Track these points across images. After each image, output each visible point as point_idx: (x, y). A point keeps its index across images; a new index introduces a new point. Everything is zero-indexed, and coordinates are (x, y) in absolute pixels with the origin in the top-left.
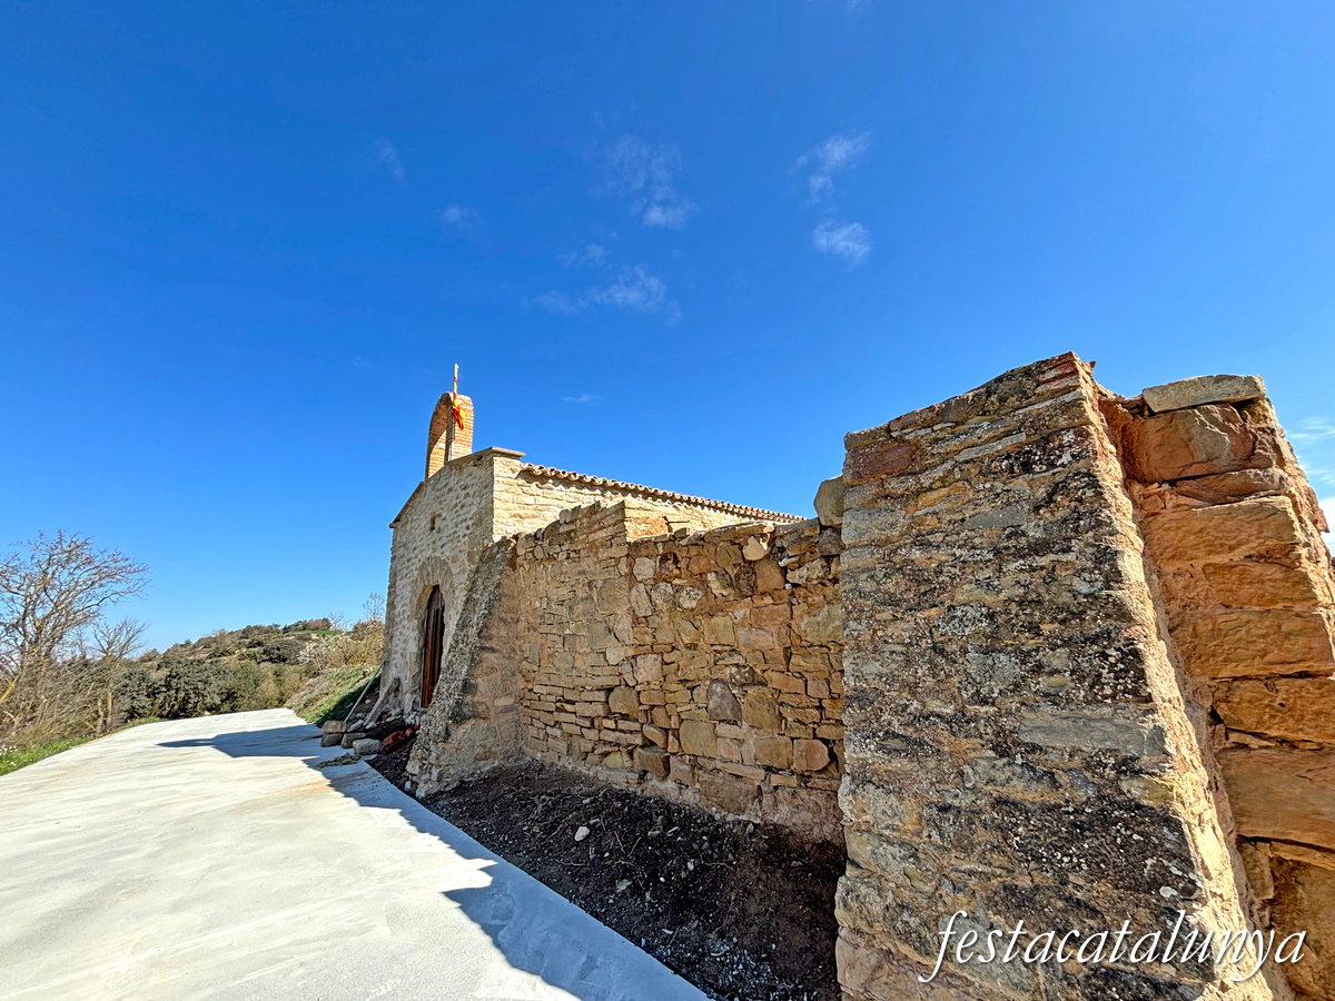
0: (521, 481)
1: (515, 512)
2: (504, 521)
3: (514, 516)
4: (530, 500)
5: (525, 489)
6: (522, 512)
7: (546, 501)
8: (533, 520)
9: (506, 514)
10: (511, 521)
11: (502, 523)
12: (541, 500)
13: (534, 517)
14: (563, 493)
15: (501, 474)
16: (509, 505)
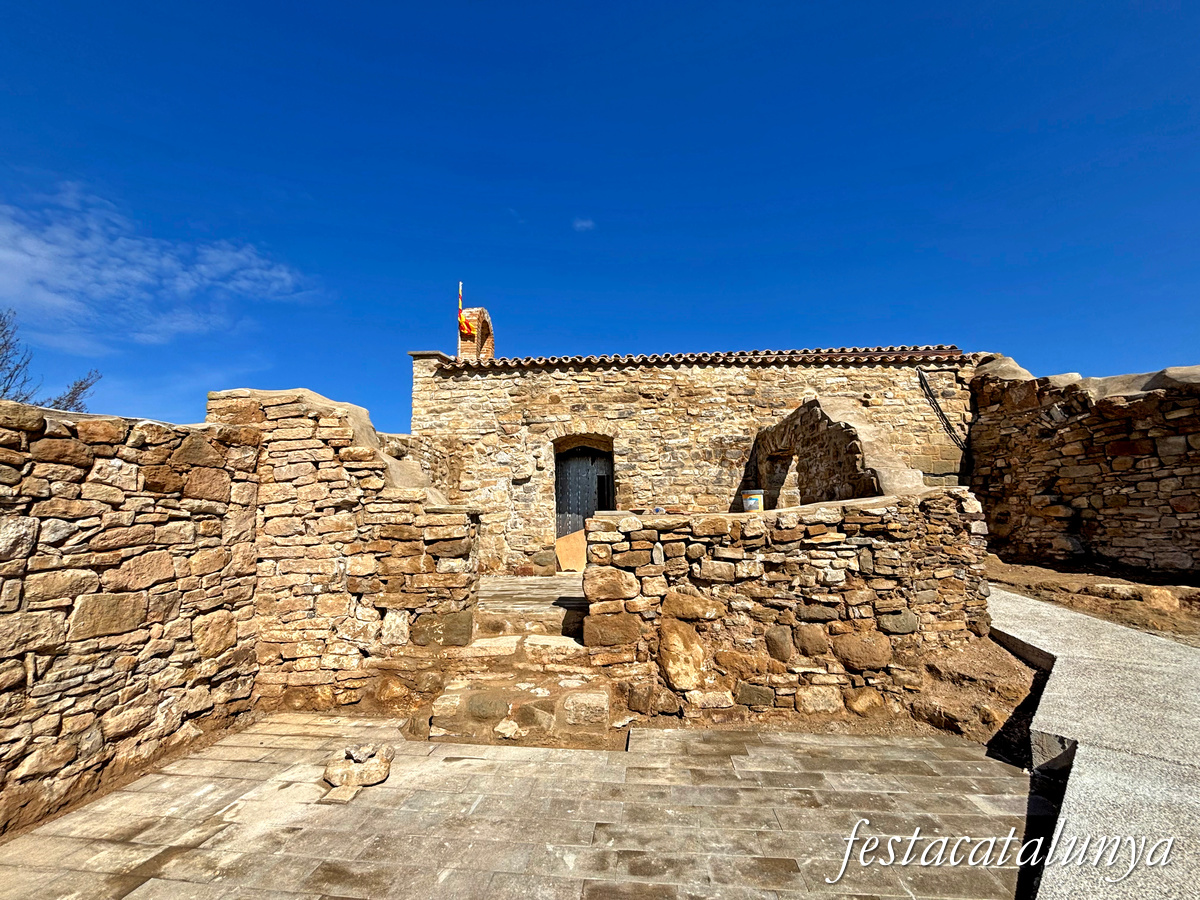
0: (439, 378)
1: (432, 408)
2: (422, 418)
3: (431, 412)
4: (447, 394)
5: (441, 385)
6: (437, 407)
7: (462, 393)
8: (449, 413)
9: (423, 411)
10: (428, 417)
11: (420, 420)
12: (456, 393)
13: (451, 410)
14: (480, 382)
15: (420, 375)
16: (427, 402)
